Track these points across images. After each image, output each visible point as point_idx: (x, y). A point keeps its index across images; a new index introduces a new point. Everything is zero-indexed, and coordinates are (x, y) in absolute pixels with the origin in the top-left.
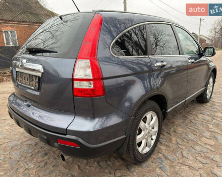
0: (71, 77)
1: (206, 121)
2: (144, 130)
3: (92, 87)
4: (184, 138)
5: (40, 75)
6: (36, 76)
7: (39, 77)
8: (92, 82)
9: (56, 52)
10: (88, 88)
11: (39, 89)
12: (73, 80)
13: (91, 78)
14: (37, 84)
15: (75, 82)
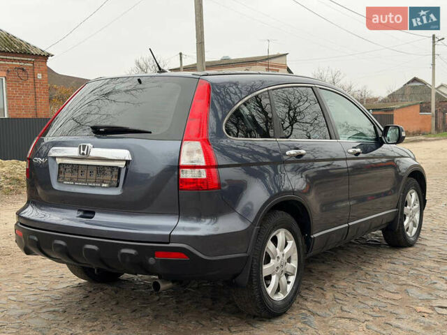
0: (176, 164)
1: (396, 273)
2: (274, 258)
3: (204, 176)
4: (349, 293)
5: (121, 164)
6: (112, 167)
8: (204, 170)
9: (150, 133)
11: (118, 186)
12: (179, 167)
13: (204, 164)
14: (115, 179)
15: (181, 170)
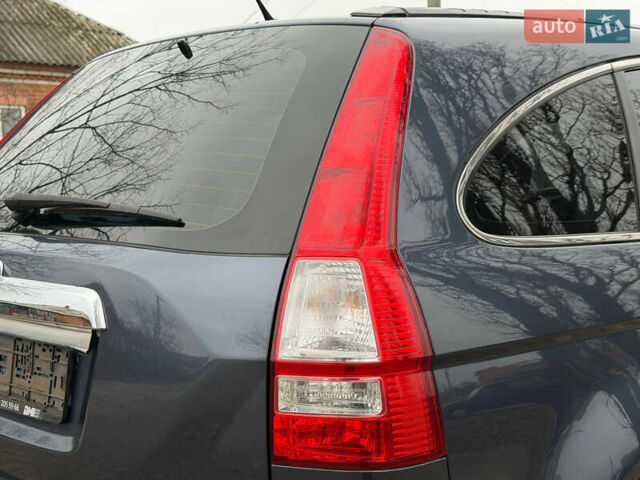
0: (263, 355)
3: (375, 409)
5: (80, 341)
6: (54, 349)
7: (74, 355)
8: (373, 383)
9: (179, 224)
10: (347, 412)
11: (67, 420)
12: (272, 368)
13: (372, 357)
14: (59, 393)
15: (283, 381)
